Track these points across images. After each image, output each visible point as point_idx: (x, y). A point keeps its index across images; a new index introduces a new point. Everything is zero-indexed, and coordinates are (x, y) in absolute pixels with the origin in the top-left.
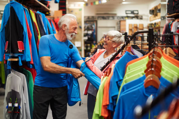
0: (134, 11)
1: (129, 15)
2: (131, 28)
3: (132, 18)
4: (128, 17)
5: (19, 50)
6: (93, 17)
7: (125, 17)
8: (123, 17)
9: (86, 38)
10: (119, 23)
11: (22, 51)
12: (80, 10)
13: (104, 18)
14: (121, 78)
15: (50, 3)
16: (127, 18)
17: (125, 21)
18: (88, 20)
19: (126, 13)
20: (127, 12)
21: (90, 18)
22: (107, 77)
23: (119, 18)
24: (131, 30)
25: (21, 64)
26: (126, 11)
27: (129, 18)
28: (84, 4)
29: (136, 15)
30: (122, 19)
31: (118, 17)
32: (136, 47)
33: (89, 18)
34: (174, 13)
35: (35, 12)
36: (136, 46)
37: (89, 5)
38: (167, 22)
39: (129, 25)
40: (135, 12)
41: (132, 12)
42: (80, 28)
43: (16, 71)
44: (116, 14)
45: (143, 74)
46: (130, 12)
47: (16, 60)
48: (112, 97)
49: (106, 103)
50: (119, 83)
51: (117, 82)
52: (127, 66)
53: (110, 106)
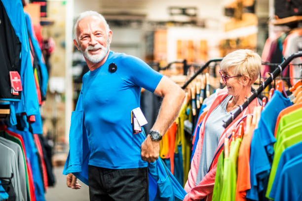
1: (176, 18)
4: (174, 23)
8: (162, 23)
9: (78, 70)
19: (172, 14)
26: (171, 8)
29: (191, 18)
31: (149, 22)
34: (291, 15)
38: (273, 37)
41: (184, 12)
42: (63, 46)
44: (144, 16)
47: (7, 112)
48: (257, 175)
49: (246, 187)
50: (269, 148)
51: (266, 147)
52: (280, 118)
53: (252, 192)
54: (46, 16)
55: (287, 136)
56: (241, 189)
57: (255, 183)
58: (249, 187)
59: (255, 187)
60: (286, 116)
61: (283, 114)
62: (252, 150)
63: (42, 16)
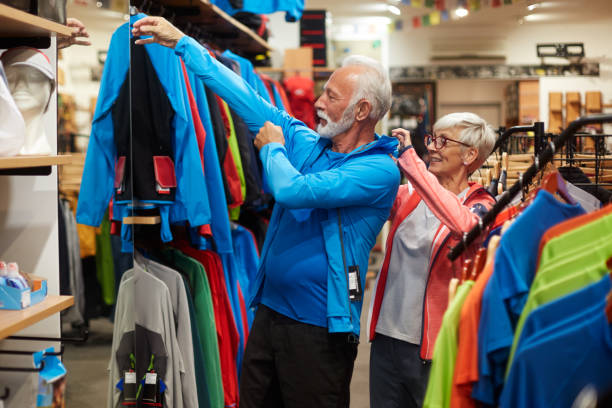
0: (567, 46)
1: (549, 61)
2: (557, 107)
3: (563, 70)
4: (545, 67)
5: (160, 189)
6: (421, 69)
7: (536, 68)
8: (527, 69)
10: (513, 89)
11: (168, 190)
12: (376, 45)
13: (459, 72)
14: (522, 286)
15: (268, 20)
16: (541, 72)
17: (537, 81)
18: (403, 79)
19: (540, 55)
20: (543, 50)
21: (411, 72)
22: (469, 282)
23: (513, 72)
24: (556, 114)
25: (167, 234)
26: (539, 46)
27: (549, 72)
28: (390, 25)
29: (575, 59)
30: (525, 76)
31: (511, 68)
32: (577, 175)
33: (405, 72)
35: (218, 53)
36: (576, 170)
37: (408, 27)
39: (551, 96)
40: (571, 50)
41: (562, 51)
43: (152, 262)
44: (502, 58)
45: (602, 272)
46: (553, 50)
47: (152, 220)
48: (491, 355)
49: (469, 377)
50: (513, 303)
51: (507, 301)
52: (544, 243)
53: (481, 386)
54: (324, 64)
55: (548, 280)
56: (461, 379)
57: (485, 370)
58: (474, 377)
59: (486, 377)
60: (555, 240)
61: (551, 236)
62: (484, 305)
63: (315, 65)
